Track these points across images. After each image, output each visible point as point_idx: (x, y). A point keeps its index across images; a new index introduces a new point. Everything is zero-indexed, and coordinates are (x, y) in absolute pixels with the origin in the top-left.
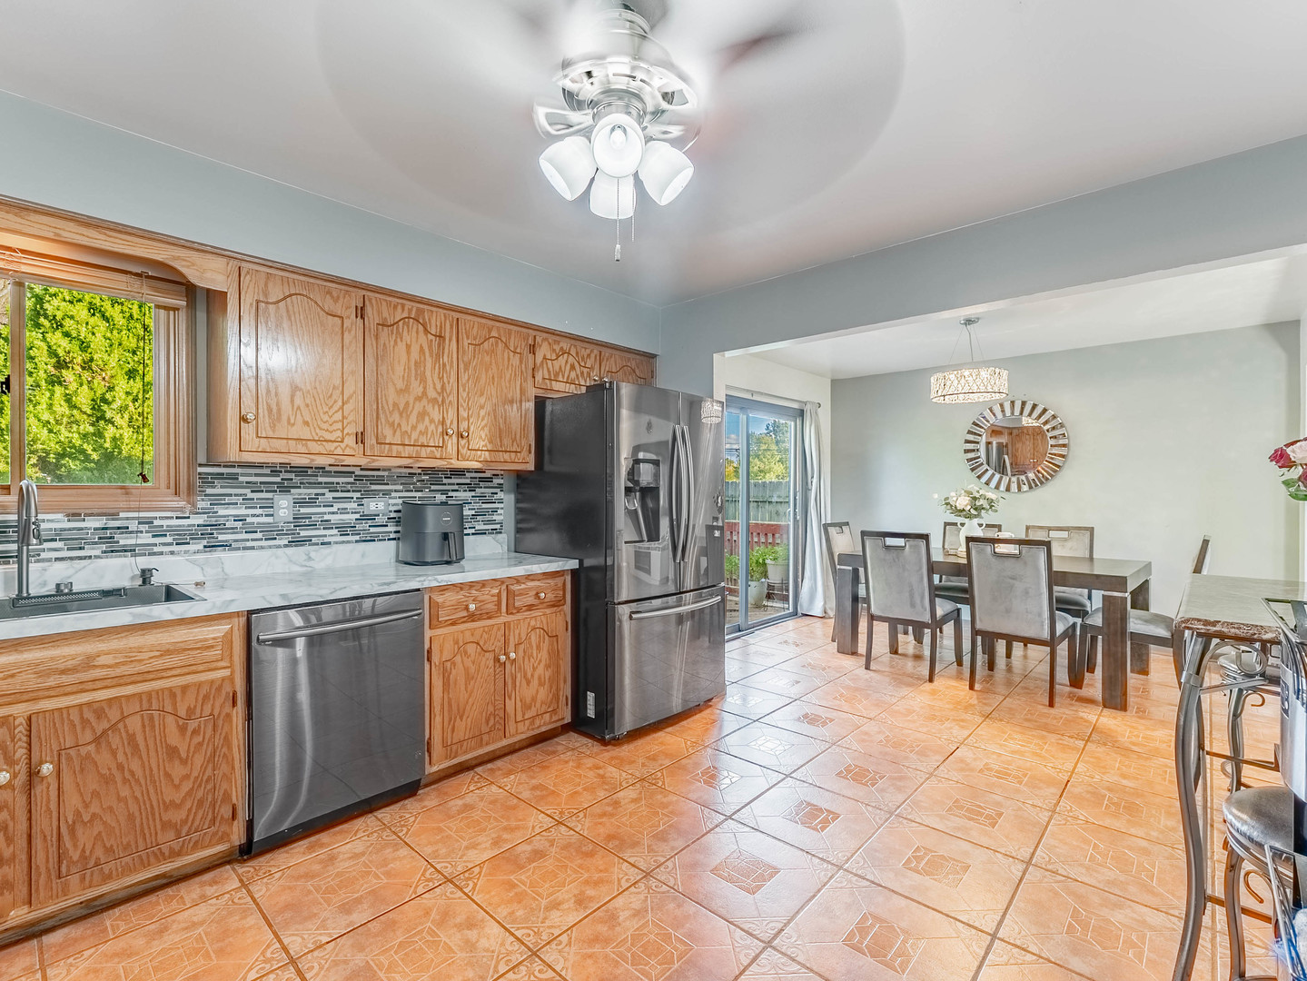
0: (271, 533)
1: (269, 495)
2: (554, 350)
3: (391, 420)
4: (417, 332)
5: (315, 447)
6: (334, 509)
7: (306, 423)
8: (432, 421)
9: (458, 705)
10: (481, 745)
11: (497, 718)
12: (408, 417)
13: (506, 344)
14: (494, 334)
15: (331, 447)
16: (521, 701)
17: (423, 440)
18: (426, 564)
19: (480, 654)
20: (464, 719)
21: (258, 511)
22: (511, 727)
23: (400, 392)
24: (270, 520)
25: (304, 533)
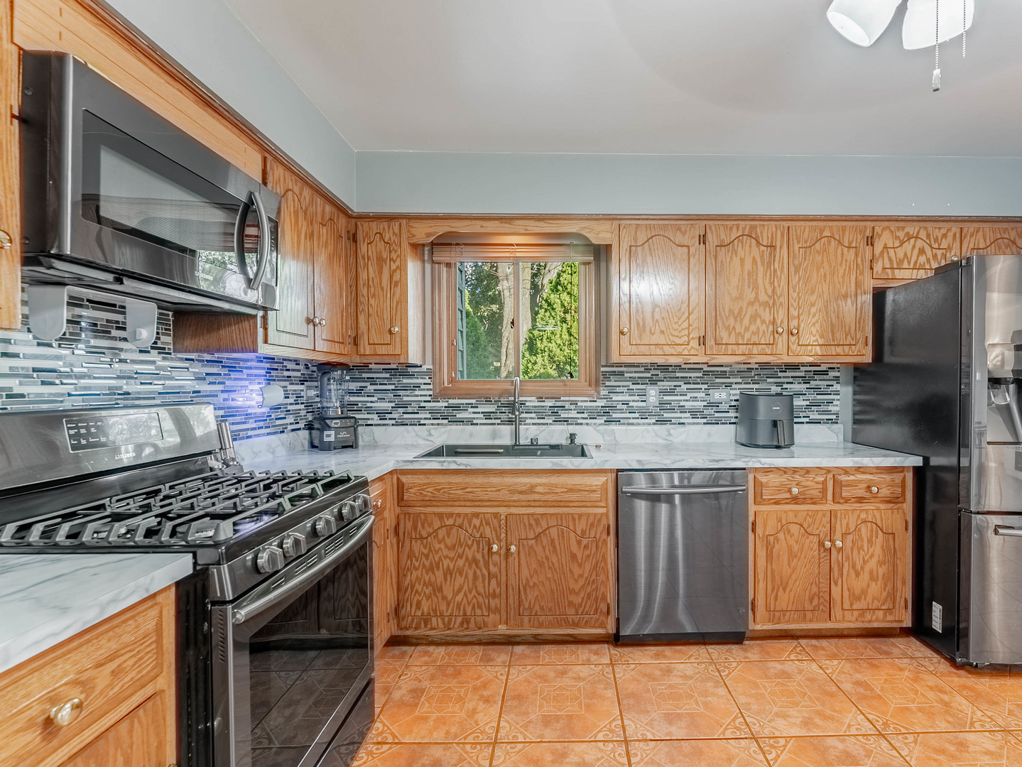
0: (644, 414)
1: (643, 387)
2: (897, 238)
3: (727, 324)
4: (750, 246)
5: (668, 350)
6: (687, 398)
7: (662, 332)
8: (763, 322)
9: (781, 578)
10: (804, 620)
11: (821, 600)
12: (742, 320)
13: (839, 241)
14: (827, 233)
15: (680, 349)
16: (849, 590)
17: (755, 339)
18: (757, 446)
19: (803, 536)
20: (787, 591)
21: (637, 398)
22: (837, 612)
23: (735, 299)
24: (642, 404)
25: (665, 415)
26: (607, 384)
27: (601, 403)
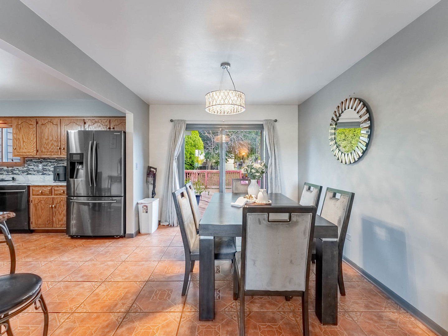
0: (38, 172)
1: (38, 164)
2: (93, 122)
3: (44, 147)
5: (28, 154)
6: (51, 167)
7: (26, 149)
8: (55, 146)
9: (39, 215)
10: (46, 227)
11: (50, 221)
12: (48, 145)
14: (73, 121)
15: (31, 153)
16: (58, 219)
17: (52, 150)
19: (45, 204)
20: (41, 219)
21: (36, 167)
22: (55, 225)
23: (47, 140)
24: (38, 169)
25: (45, 172)
26: (27, 163)
27: (25, 169)
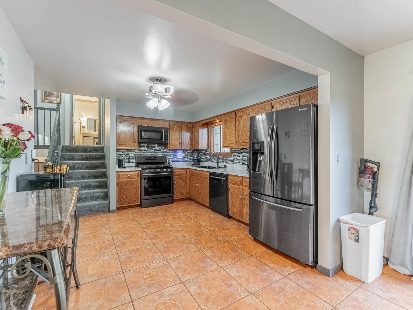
0: (240, 162)
1: (240, 154)
2: (280, 104)
3: (241, 138)
5: (232, 145)
7: (230, 141)
9: (234, 204)
10: (238, 217)
11: (241, 212)
12: (243, 136)
13: (265, 110)
14: (261, 108)
16: (246, 212)
17: (246, 141)
19: (238, 194)
20: (235, 207)
21: (238, 157)
23: (242, 131)
24: (239, 159)
25: (244, 162)
26: (233, 153)
27: (232, 158)
